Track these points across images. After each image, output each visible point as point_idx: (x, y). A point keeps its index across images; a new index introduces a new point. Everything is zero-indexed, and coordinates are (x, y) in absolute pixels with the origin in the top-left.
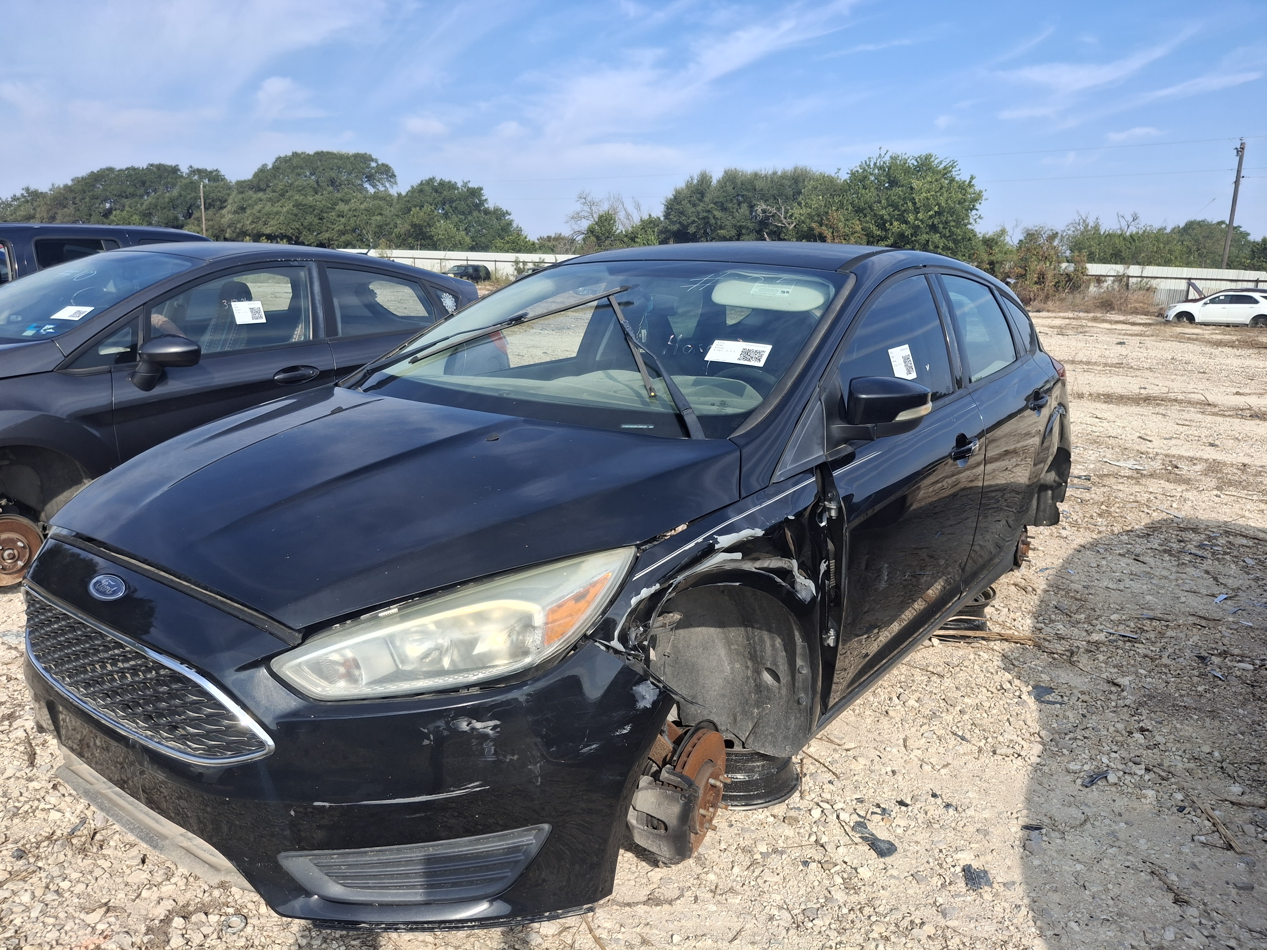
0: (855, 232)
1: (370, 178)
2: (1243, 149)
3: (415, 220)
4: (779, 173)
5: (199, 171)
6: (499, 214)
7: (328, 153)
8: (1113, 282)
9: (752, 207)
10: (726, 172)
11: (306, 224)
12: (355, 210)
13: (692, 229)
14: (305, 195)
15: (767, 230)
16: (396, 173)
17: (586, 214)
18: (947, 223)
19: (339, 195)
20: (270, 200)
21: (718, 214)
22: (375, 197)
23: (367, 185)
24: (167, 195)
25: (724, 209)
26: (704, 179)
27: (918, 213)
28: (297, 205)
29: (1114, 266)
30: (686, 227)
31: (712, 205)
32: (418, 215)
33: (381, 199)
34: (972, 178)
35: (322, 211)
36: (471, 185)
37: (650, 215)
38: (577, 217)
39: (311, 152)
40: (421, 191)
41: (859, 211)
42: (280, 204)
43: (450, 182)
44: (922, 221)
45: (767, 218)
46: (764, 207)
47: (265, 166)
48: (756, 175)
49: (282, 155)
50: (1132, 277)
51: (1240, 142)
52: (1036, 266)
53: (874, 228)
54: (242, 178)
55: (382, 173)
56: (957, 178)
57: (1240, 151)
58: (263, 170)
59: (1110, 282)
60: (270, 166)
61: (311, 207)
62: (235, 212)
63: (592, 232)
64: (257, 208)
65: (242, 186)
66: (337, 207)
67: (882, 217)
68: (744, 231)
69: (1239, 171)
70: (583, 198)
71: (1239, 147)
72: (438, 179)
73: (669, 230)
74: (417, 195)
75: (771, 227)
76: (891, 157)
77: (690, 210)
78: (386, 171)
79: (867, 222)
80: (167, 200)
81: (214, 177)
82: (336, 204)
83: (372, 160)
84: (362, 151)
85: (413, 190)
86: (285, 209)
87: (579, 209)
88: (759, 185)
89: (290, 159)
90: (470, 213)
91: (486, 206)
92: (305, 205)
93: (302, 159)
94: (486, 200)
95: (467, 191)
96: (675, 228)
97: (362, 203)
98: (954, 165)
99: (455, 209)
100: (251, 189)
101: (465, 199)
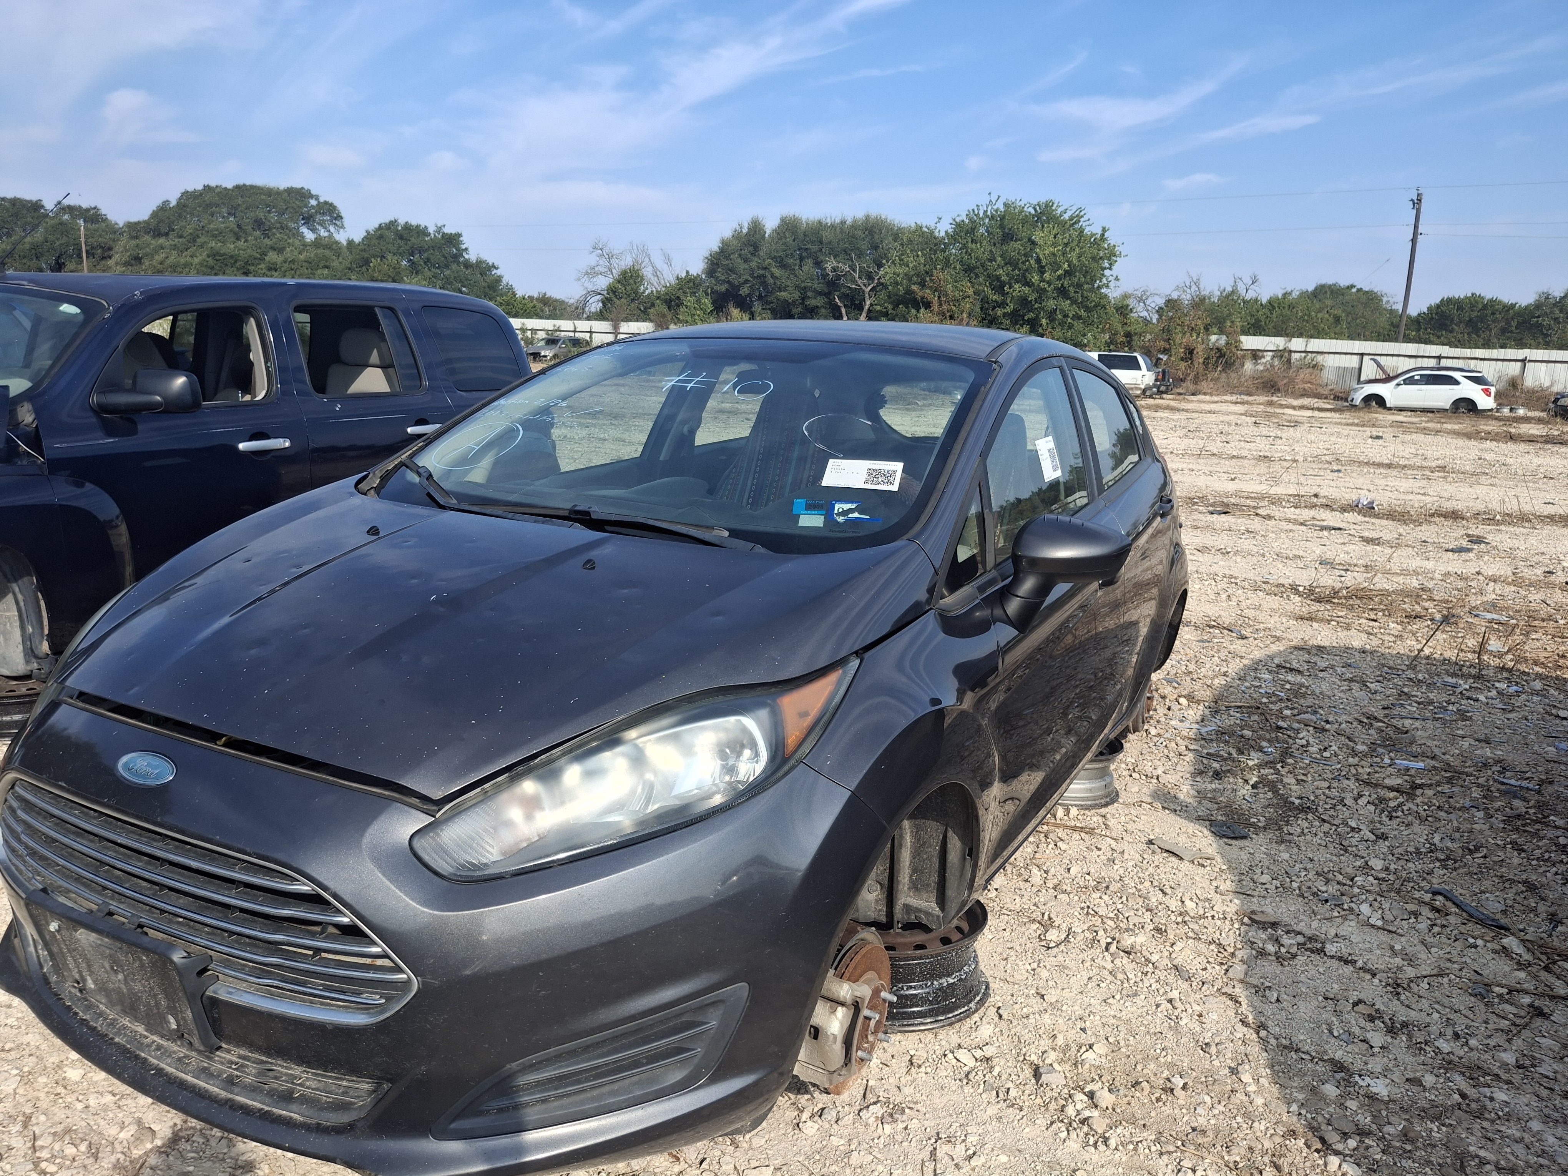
0: (966, 297)
1: (308, 220)
2: (1420, 200)
3: (376, 274)
4: (849, 222)
5: (70, 209)
6: (484, 268)
7: (252, 187)
8: (1273, 357)
9: (818, 264)
10: (783, 220)
12: (293, 261)
13: (744, 291)
14: (224, 242)
15: (837, 293)
16: (343, 214)
17: (603, 270)
18: (1079, 286)
19: (269, 242)
20: (175, 247)
21: (777, 272)
22: (318, 243)
23: (304, 230)
24: (27, 239)
25: (783, 266)
26: (756, 227)
27: (1043, 273)
28: (214, 255)
29: (1273, 339)
30: (737, 288)
31: (769, 261)
32: (378, 269)
33: (326, 247)
34: (1104, 230)
35: (247, 263)
36: (446, 230)
37: (687, 272)
38: (591, 273)
40: (381, 237)
41: (969, 269)
42: (188, 253)
43: (418, 226)
44: (1049, 283)
45: (838, 277)
46: (835, 264)
47: (166, 202)
48: (820, 222)
49: (191, 189)
50: (1295, 352)
51: (1416, 193)
52: (1181, 339)
53: (988, 291)
54: (134, 219)
55: (324, 214)
56: (1087, 230)
57: (1417, 203)
58: (163, 208)
59: (1268, 358)
60: (173, 203)
61: (231, 257)
62: (127, 264)
63: (614, 292)
64: (158, 257)
65: (133, 229)
66: (267, 258)
67: (998, 278)
68: (809, 294)
69: (1416, 227)
70: (598, 248)
71: (1415, 198)
72: (402, 222)
74: (374, 241)
75: (843, 290)
76: (1005, 205)
77: (742, 266)
78: (330, 212)
79: (980, 284)
80: (27, 246)
81: (93, 216)
82: (264, 254)
83: (311, 196)
84: (297, 185)
85: (368, 237)
86: (196, 260)
87: (593, 263)
88: (826, 236)
89: (201, 194)
90: (447, 266)
91: (467, 257)
92: (224, 254)
93: (218, 194)
94: (466, 249)
95: (443, 236)
96: (723, 288)
97: (300, 253)
98: (1082, 213)
99: (427, 261)
100: (145, 232)
101: (440, 248)
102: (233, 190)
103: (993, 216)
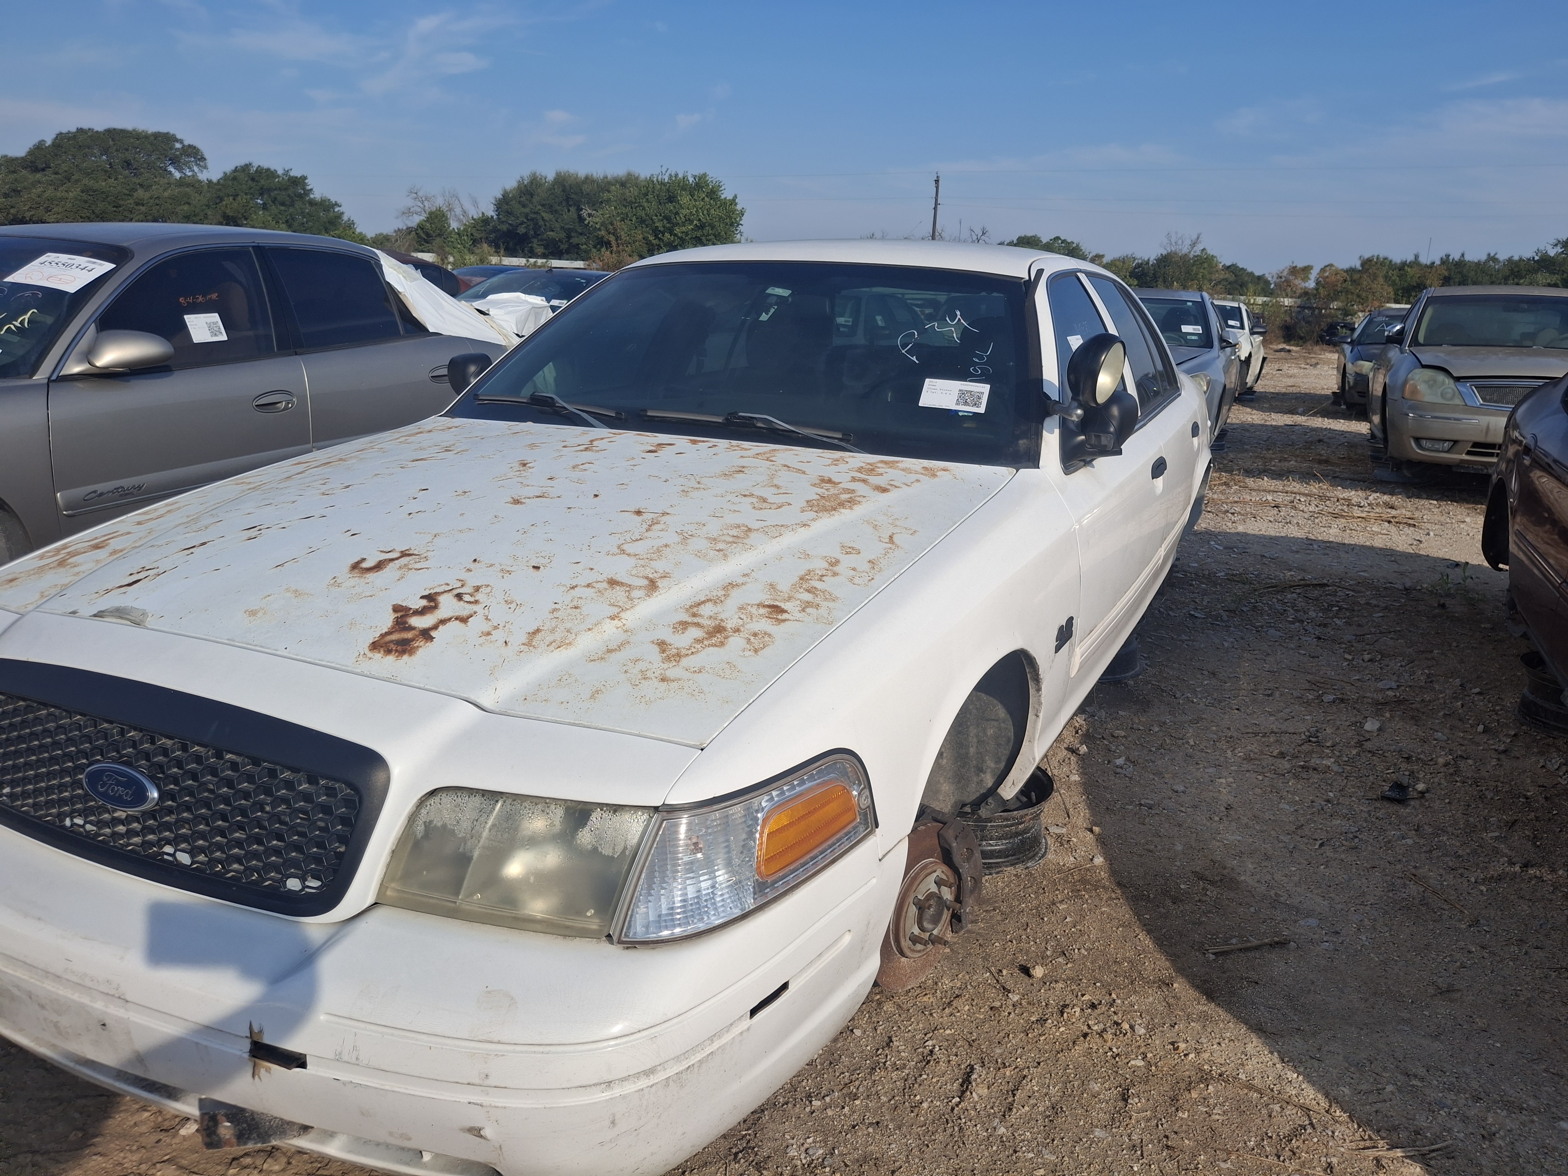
1: (175, 161)
2: (938, 181)
3: (227, 212)
4: (610, 177)
6: (327, 206)
7: (122, 130)
9: (579, 211)
10: (559, 175)
11: (97, 211)
12: (158, 198)
13: (522, 231)
14: (96, 179)
16: (206, 157)
17: (419, 210)
18: (708, 236)
19: (137, 180)
20: (51, 183)
21: (546, 216)
22: (181, 183)
23: (171, 169)
25: (553, 212)
26: (535, 180)
27: (683, 226)
30: (515, 228)
31: (540, 207)
32: (230, 205)
33: (188, 185)
34: (736, 196)
36: (292, 174)
37: (483, 213)
38: (408, 212)
40: (234, 179)
41: (642, 221)
42: (64, 188)
43: (268, 170)
44: (687, 234)
45: (593, 222)
46: (590, 211)
47: (41, 142)
48: (587, 178)
49: (64, 131)
53: (651, 238)
54: (13, 154)
55: (189, 156)
56: (723, 197)
58: (39, 147)
60: (49, 142)
61: (103, 192)
63: (422, 229)
65: (14, 163)
66: (135, 194)
67: (658, 229)
68: (573, 234)
70: (413, 193)
72: (255, 165)
73: (498, 230)
74: (230, 182)
76: (672, 174)
77: (519, 210)
78: (194, 154)
79: (648, 233)
82: (135, 190)
83: (177, 140)
84: (163, 129)
85: (226, 177)
87: (410, 204)
88: (586, 188)
89: (75, 136)
90: (292, 205)
91: (312, 196)
92: (97, 190)
93: (90, 137)
94: (311, 190)
95: (289, 179)
96: (504, 227)
97: (165, 190)
98: (722, 184)
99: (274, 201)
100: (25, 168)
101: (286, 189)
102: (104, 133)
103: (662, 183)
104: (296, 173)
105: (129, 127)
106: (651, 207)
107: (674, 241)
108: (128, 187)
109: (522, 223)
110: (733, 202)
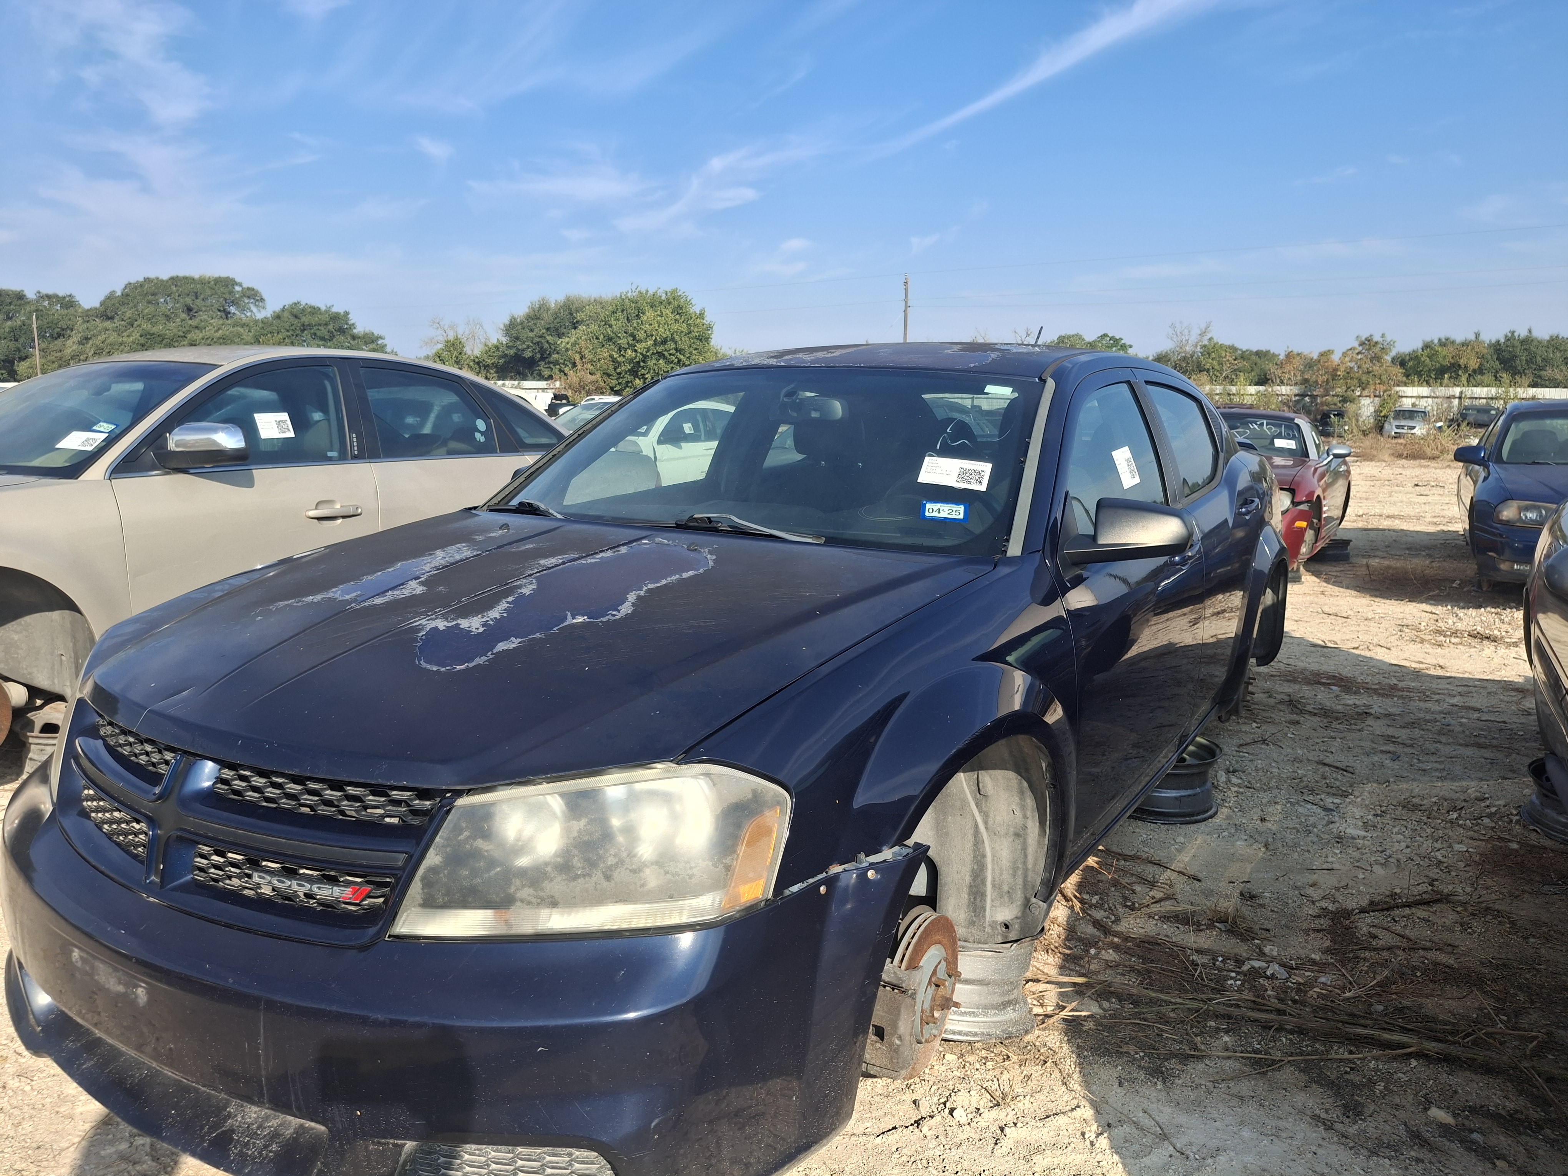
1: (236, 302)
5: (48, 297)
7: (185, 278)
14: (154, 325)
16: (264, 297)
17: (438, 338)
19: (194, 322)
20: (116, 330)
21: (551, 339)
22: (238, 323)
24: (9, 323)
25: (559, 335)
26: (545, 305)
28: (146, 334)
31: (545, 331)
33: (244, 325)
35: (173, 341)
36: (334, 310)
39: (165, 276)
40: (279, 318)
43: (313, 307)
47: (112, 293)
49: (133, 281)
53: (616, 355)
54: (92, 304)
55: (249, 297)
56: (690, 311)
58: (111, 297)
60: (119, 293)
61: (160, 336)
62: (80, 343)
65: (88, 315)
66: (189, 336)
72: (303, 303)
73: (507, 356)
77: (527, 334)
78: (253, 295)
80: (7, 330)
81: (67, 302)
82: (189, 332)
83: (237, 284)
84: (224, 275)
85: (276, 315)
86: (131, 339)
89: (141, 286)
91: (355, 331)
92: (154, 334)
93: (155, 284)
94: (353, 324)
95: (332, 315)
97: (217, 331)
98: (692, 298)
99: (314, 336)
100: (97, 317)
101: (326, 324)
102: (167, 281)
103: (632, 301)
104: (338, 309)
105: (196, 276)
106: (618, 325)
107: (635, 358)
108: (184, 330)
109: (528, 347)
110: (701, 315)
